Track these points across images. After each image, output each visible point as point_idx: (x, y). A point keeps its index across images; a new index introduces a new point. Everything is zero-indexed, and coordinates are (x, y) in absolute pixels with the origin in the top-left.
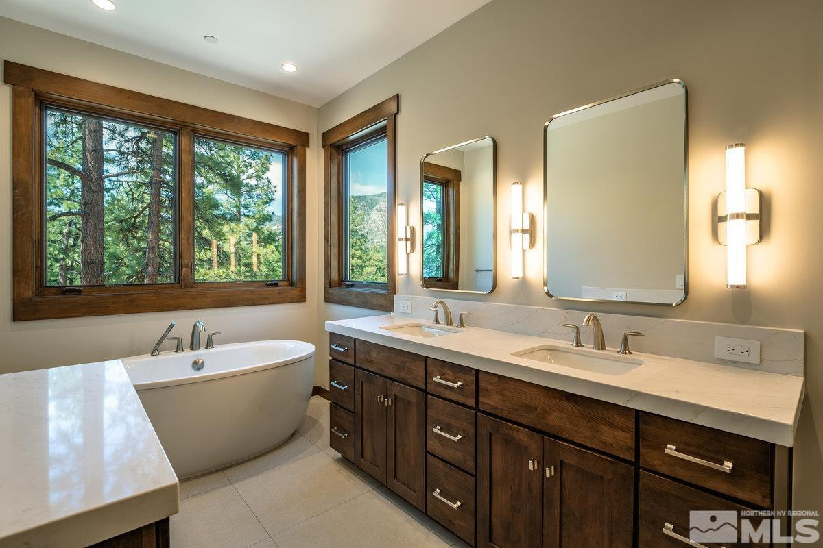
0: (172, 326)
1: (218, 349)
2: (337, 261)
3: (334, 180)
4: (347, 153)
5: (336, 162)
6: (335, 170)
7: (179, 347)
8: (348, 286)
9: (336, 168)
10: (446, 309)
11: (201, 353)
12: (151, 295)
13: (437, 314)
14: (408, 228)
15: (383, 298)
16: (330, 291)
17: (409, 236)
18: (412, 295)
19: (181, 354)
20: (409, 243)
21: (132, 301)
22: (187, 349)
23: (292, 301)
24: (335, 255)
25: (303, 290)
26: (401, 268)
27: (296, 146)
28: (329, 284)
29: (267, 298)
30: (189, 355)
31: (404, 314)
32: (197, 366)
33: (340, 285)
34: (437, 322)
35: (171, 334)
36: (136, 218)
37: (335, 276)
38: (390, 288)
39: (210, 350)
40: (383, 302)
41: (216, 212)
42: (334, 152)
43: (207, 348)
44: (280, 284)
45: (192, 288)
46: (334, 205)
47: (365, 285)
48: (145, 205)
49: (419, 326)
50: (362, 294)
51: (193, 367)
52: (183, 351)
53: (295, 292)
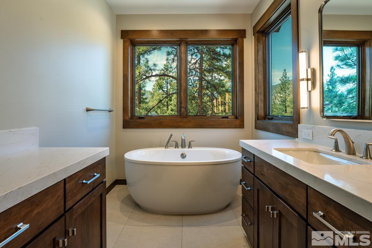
0: (171, 135)
1: (194, 149)
2: (263, 103)
3: (261, 53)
4: (269, 34)
5: (261, 42)
6: (261, 47)
7: (177, 146)
8: (269, 119)
9: (262, 45)
10: (346, 138)
11: (186, 150)
12: (168, 120)
13: (336, 142)
14: (309, 70)
15: (290, 127)
16: (258, 122)
17: (309, 77)
18: (314, 125)
19: (177, 149)
20: (310, 82)
21: (161, 123)
22: (180, 147)
23: (235, 127)
24: (261, 100)
25: (243, 121)
26: (303, 103)
27: (238, 38)
28: (258, 118)
29: (220, 124)
30: (180, 150)
31: (307, 140)
32: (183, 156)
33: (265, 119)
34: (337, 149)
35: (172, 139)
36: (194, 94)
37: (261, 113)
38: (296, 119)
39: (190, 149)
40: (290, 130)
41: (224, 89)
42: (260, 36)
43: (188, 148)
44: (230, 117)
45: (186, 118)
46: (261, 68)
47: (280, 118)
48: (197, 89)
49: (317, 152)
50: (276, 124)
51: (181, 157)
52: (178, 148)
53: (237, 122)
